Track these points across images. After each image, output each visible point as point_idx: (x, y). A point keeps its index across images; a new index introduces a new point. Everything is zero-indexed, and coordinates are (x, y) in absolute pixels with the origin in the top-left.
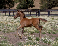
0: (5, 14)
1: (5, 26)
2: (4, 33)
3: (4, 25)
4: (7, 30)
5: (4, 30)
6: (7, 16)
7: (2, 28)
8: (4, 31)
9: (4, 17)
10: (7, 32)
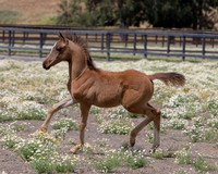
0: (204, 52)
1: (198, 107)
2: (195, 141)
3: (196, 103)
4: (210, 125)
5: (194, 127)
6: (210, 64)
7: (188, 118)
8: (194, 132)
9: (195, 67)
10: (208, 138)
